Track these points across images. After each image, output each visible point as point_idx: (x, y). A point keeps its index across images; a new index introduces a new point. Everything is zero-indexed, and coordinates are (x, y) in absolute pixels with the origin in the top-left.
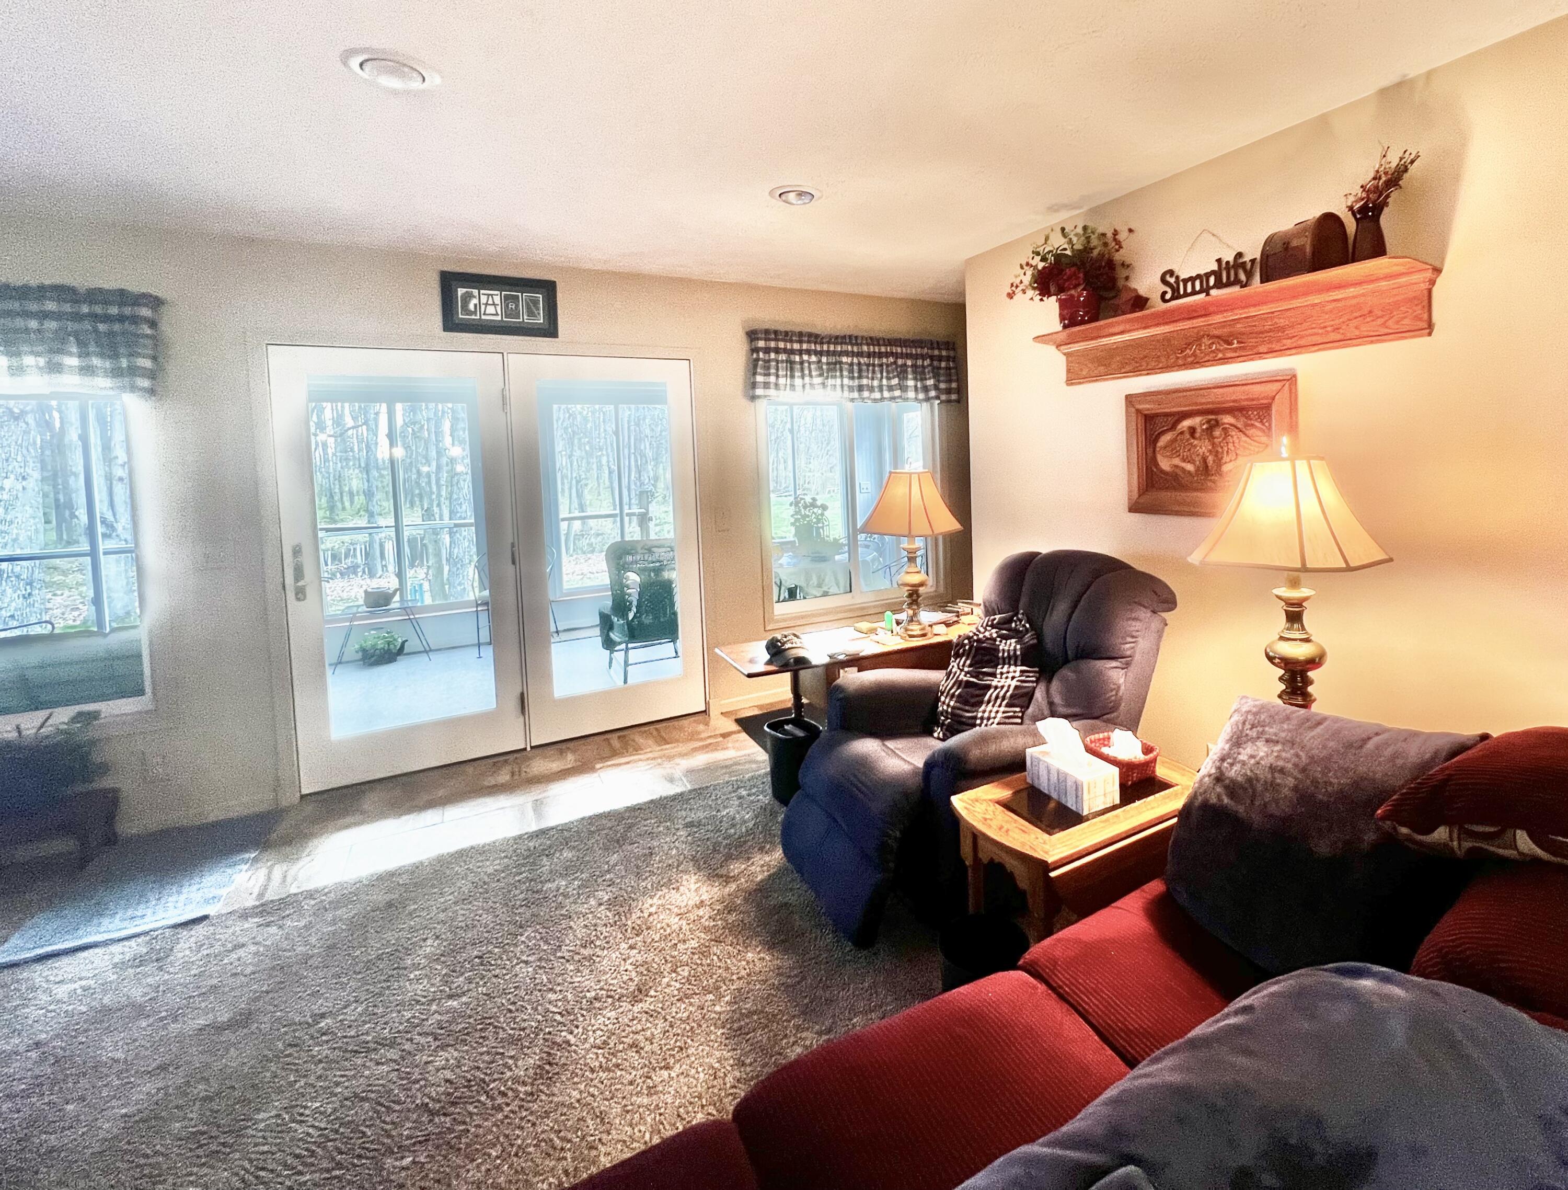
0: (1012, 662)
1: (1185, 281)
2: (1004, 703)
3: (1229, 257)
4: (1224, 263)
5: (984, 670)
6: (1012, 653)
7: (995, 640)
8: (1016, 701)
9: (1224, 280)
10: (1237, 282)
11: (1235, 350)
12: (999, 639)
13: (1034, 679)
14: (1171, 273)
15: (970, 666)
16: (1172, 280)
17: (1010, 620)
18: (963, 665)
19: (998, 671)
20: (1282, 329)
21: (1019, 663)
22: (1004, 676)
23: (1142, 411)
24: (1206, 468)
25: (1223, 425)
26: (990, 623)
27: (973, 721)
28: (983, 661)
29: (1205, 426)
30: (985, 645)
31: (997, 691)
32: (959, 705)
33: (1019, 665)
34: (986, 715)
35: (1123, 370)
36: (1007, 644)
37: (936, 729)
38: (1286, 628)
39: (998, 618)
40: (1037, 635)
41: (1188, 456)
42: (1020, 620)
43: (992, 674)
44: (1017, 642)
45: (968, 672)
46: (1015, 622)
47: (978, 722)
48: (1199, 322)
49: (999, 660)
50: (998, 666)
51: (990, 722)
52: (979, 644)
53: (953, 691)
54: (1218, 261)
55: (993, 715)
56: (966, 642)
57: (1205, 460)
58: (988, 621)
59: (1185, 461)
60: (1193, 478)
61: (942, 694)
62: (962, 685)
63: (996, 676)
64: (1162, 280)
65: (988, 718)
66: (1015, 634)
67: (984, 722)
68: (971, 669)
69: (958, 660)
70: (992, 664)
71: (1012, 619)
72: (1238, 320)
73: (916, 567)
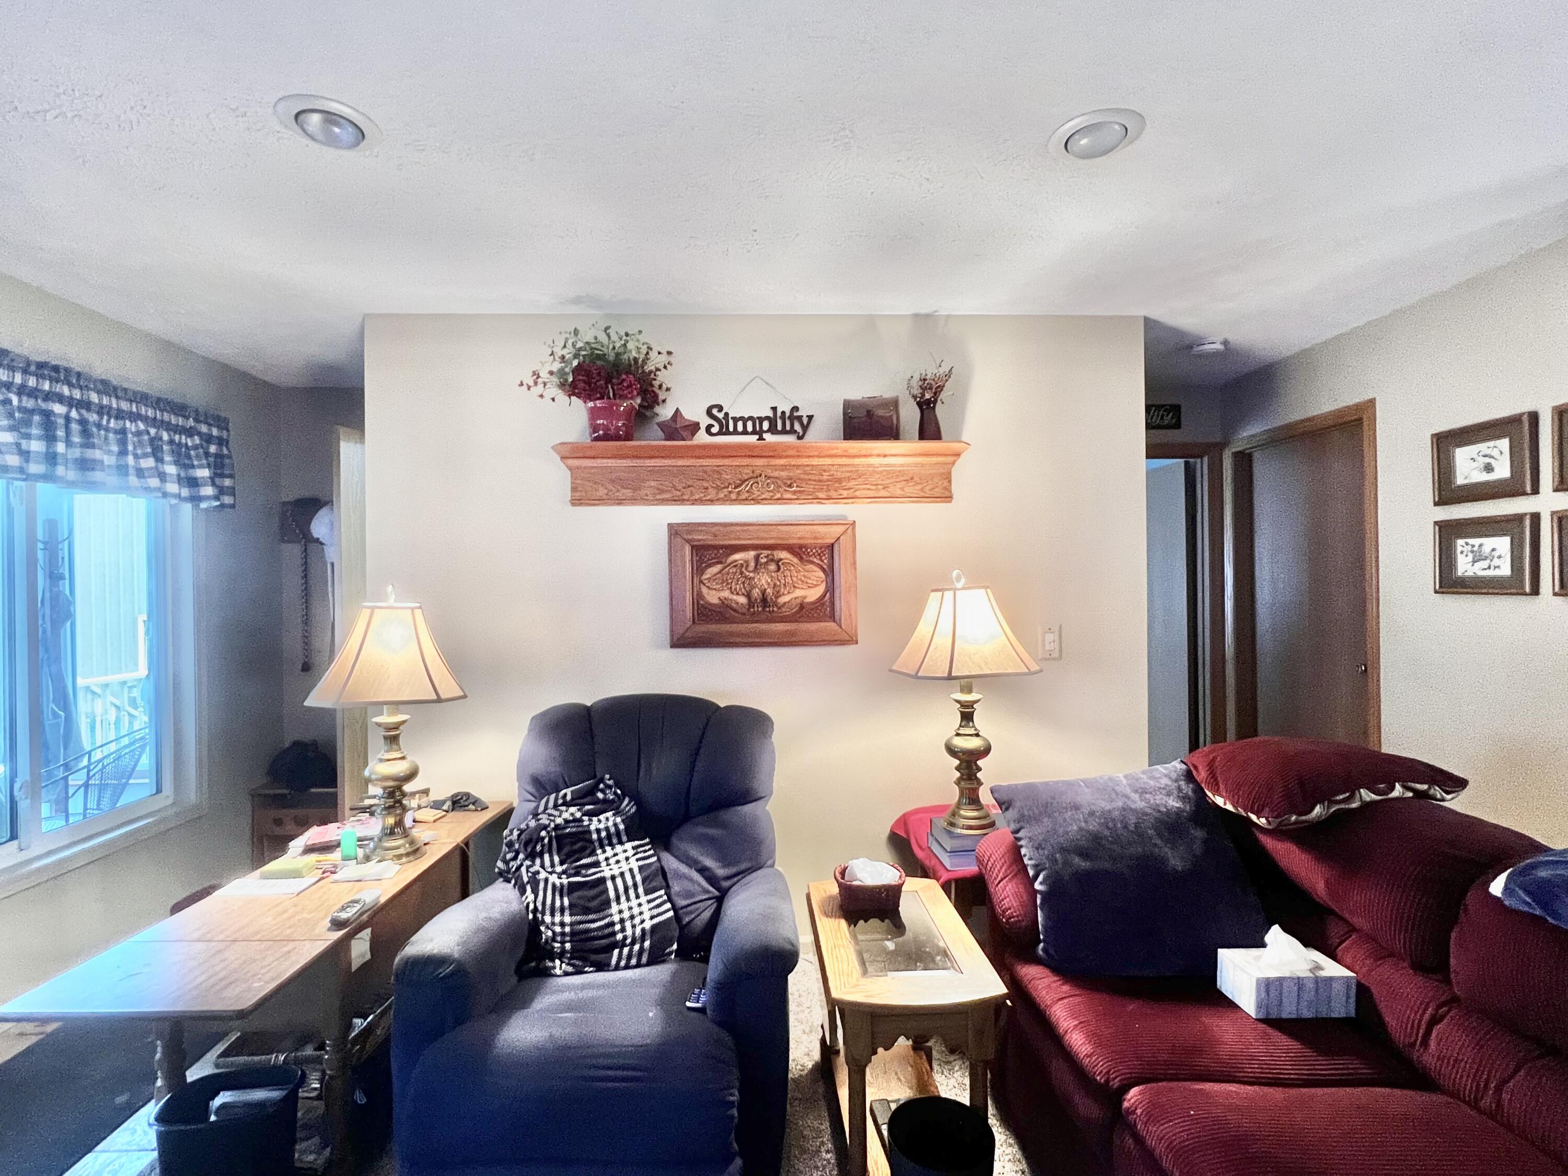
0: (615, 841)
1: (736, 420)
2: (641, 890)
3: (784, 407)
4: (779, 414)
5: (582, 862)
6: (612, 830)
7: (581, 820)
8: (654, 884)
9: (779, 427)
10: (792, 431)
11: (795, 493)
12: (586, 818)
13: (652, 852)
14: (720, 408)
15: (562, 863)
16: (721, 416)
17: (592, 791)
18: (553, 865)
19: (601, 857)
20: (839, 481)
21: (624, 838)
22: (612, 861)
23: (688, 541)
24: (764, 600)
25: (781, 560)
26: (560, 801)
27: (610, 930)
28: (574, 852)
29: (764, 560)
30: (568, 830)
31: (619, 881)
32: (578, 918)
33: (629, 841)
34: (626, 915)
35: (658, 497)
36: (599, 821)
37: (550, 964)
38: (961, 726)
39: (568, 792)
40: (637, 799)
41: (740, 589)
42: (610, 787)
43: (596, 864)
44: (614, 815)
45: (564, 872)
46: (603, 791)
47: (618, 927)
48: (760, 462)
49: (597, 844)
50: (599, 851)
51: (637, 920)
52: (559, 832)
53: (558, 904)
54: (774, 409)
55: (636, 911)
56: (543, 833)
57: (764, 592)
58: (556, 799)
59: (738, 594)
60: (748, 610)
61: (543, 914)
62: (565, 890)
63: (604, 864)
64: (709, 413)
65: (632, 917)
66: (606, 806)
67: (628, 924)
68: (565, 867)
69: (538, 861)
70: (588, 852)
71: (596, 788)
72: (798, 466)
73: (399, 750)
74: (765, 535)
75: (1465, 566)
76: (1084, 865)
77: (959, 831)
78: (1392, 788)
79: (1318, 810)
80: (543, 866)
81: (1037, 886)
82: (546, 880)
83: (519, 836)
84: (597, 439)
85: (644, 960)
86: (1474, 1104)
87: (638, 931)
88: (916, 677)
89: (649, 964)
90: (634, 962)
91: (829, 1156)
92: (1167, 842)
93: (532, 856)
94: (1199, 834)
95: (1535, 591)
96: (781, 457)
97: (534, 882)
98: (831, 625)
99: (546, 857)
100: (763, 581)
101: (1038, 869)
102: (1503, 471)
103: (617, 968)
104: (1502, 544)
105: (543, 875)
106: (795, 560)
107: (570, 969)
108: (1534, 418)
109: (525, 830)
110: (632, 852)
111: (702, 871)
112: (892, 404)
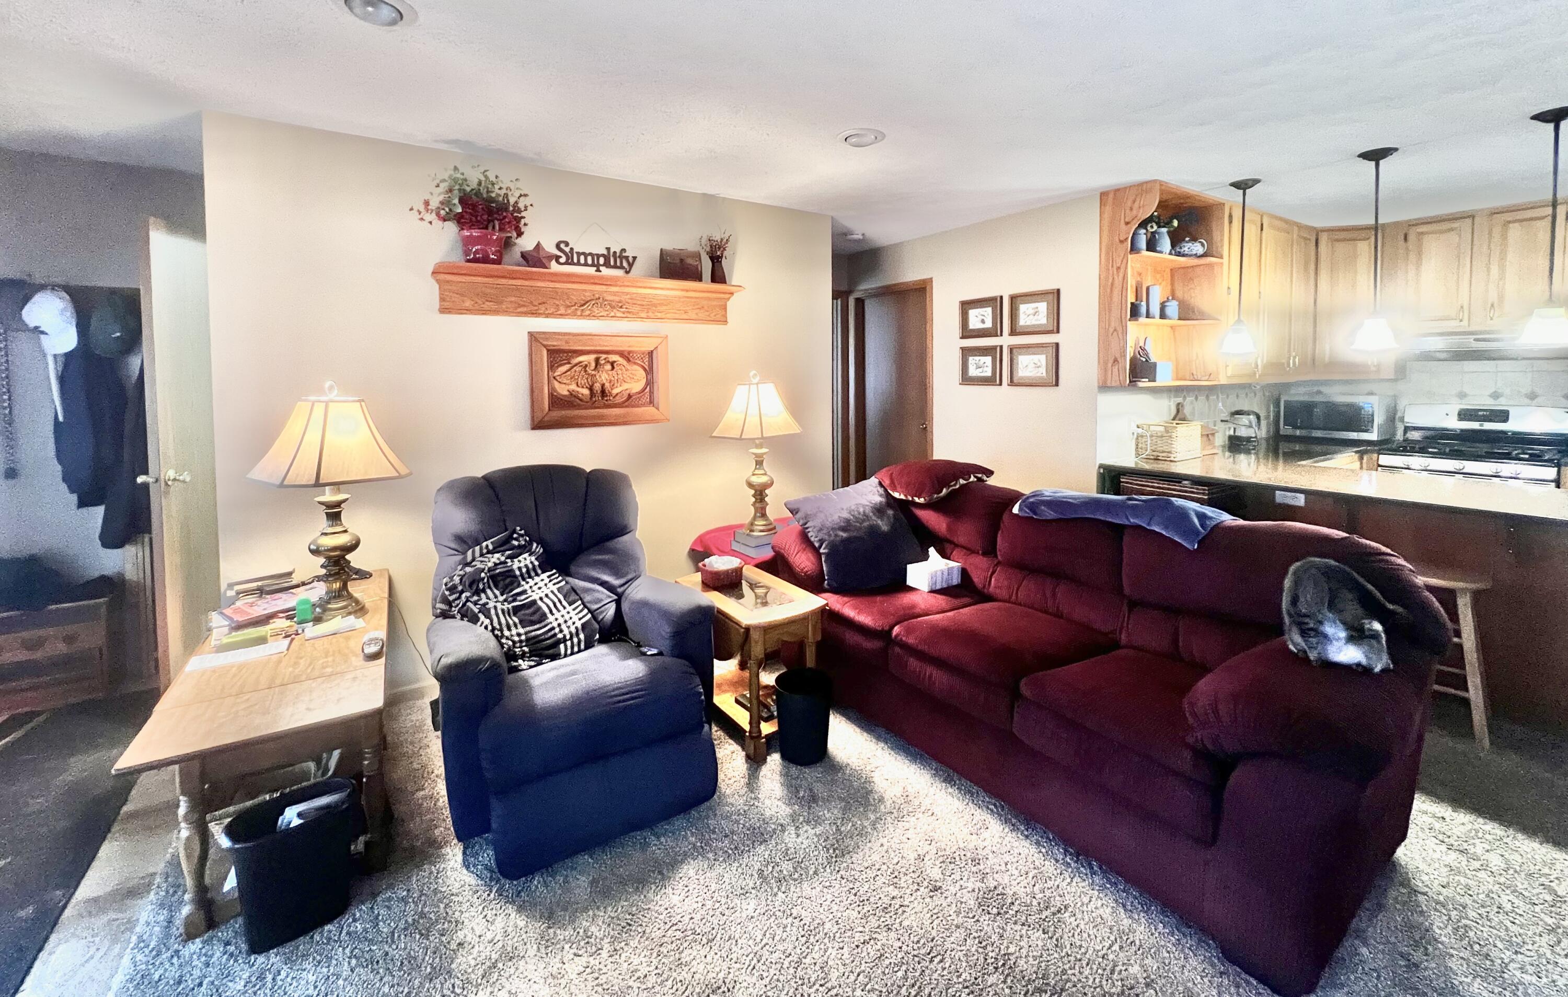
0: (533, 574)
1: (579, 254)
2: (565, 603)
3: (616, 248)
4: (611, 254)
5: (515, 592)
6: (530, 566)
7: (505, 563)
8: (571, 598)
9: (612, 263)
10: (621, 267)
11: (624, 312)
12: (509, 560)
13: (560, 578)
14: (567, 244)
15: (502, 595)
16: (567, 250)
17: (507, 541)
18: (496, 597)
19: (527, 587)
20: (655, 305)
21: (539, 571)
22: (535, 588)
23: (545, 346)
24: (603, 392)
25: (615, 362)
26: (485, 551)
27: (553, 632)
28: (506, 586)
29: (603, 362)
30: (498, 571)
31: (546, 600)
32: (528, 629)
33: (543, 573)
34: (561, 621)
35: (519, 310)
36: (520, 561)
37: (515, 664)
38: (756, 469)
39: (489, 543)
40: (541, 542)
41: (585, 384)
42: (522, 536)
43: (524, 592)
44: (530, 555)
45: (505, 600)
46: (516, 539)
47: (557, 630)
48: (598, 288)
49: (520, 578)
50: (523, 583)
51: (570, 623)
52: (492, 573)
53: (511, 622)
54: (608, 249)
55: (567, 617)
56: (483, 575)
57: (603, 385)
58: (481, 549)
59: (583, 387)
60: (591, 398)
61: (501, 630)
62: (511, 611)
63: (529, 591)
64: (558, 246)
65: (566, 622)
66: (522, 549)
67: (564, 627)
68: (505, 596)
69: (483, 595)
70: (516, 584)
71: (510, 538)
72: (627, 294)
73: (341, 524)
74: (605, 344)
75: (973, 372)
76: (845, 535)
77: (755, 534)
78: (971, 478)
79: (944, 491)
80: (488, 598)
81: (822, 551)
82: (495, 608)
83: (461, 580)
84: (469, 261)
85: (582, 647)
86: (1009, 602)
87: (573, 630)
88: (740, 439)
89: (587, 648)
90: (576, 649)
91: (718, 733)
92: (878, 518)
93: (477, 592)
94: (890, 512)
95: (1001, 384)
96: (616, 286)
97: (485, 610)
98: (651, 409)
99: (489, 591)
100: (603, 378)
101: (821, 542)
102: (989, 324)
103: (566, 656)
104: (988, 360)
105: (491, 605)
106: (625, 363)
107: (533, 663)
108: (1001, 297)
109: (464, 575)
110: (548, 580)
111: (603, 584)
112: (698, 256)
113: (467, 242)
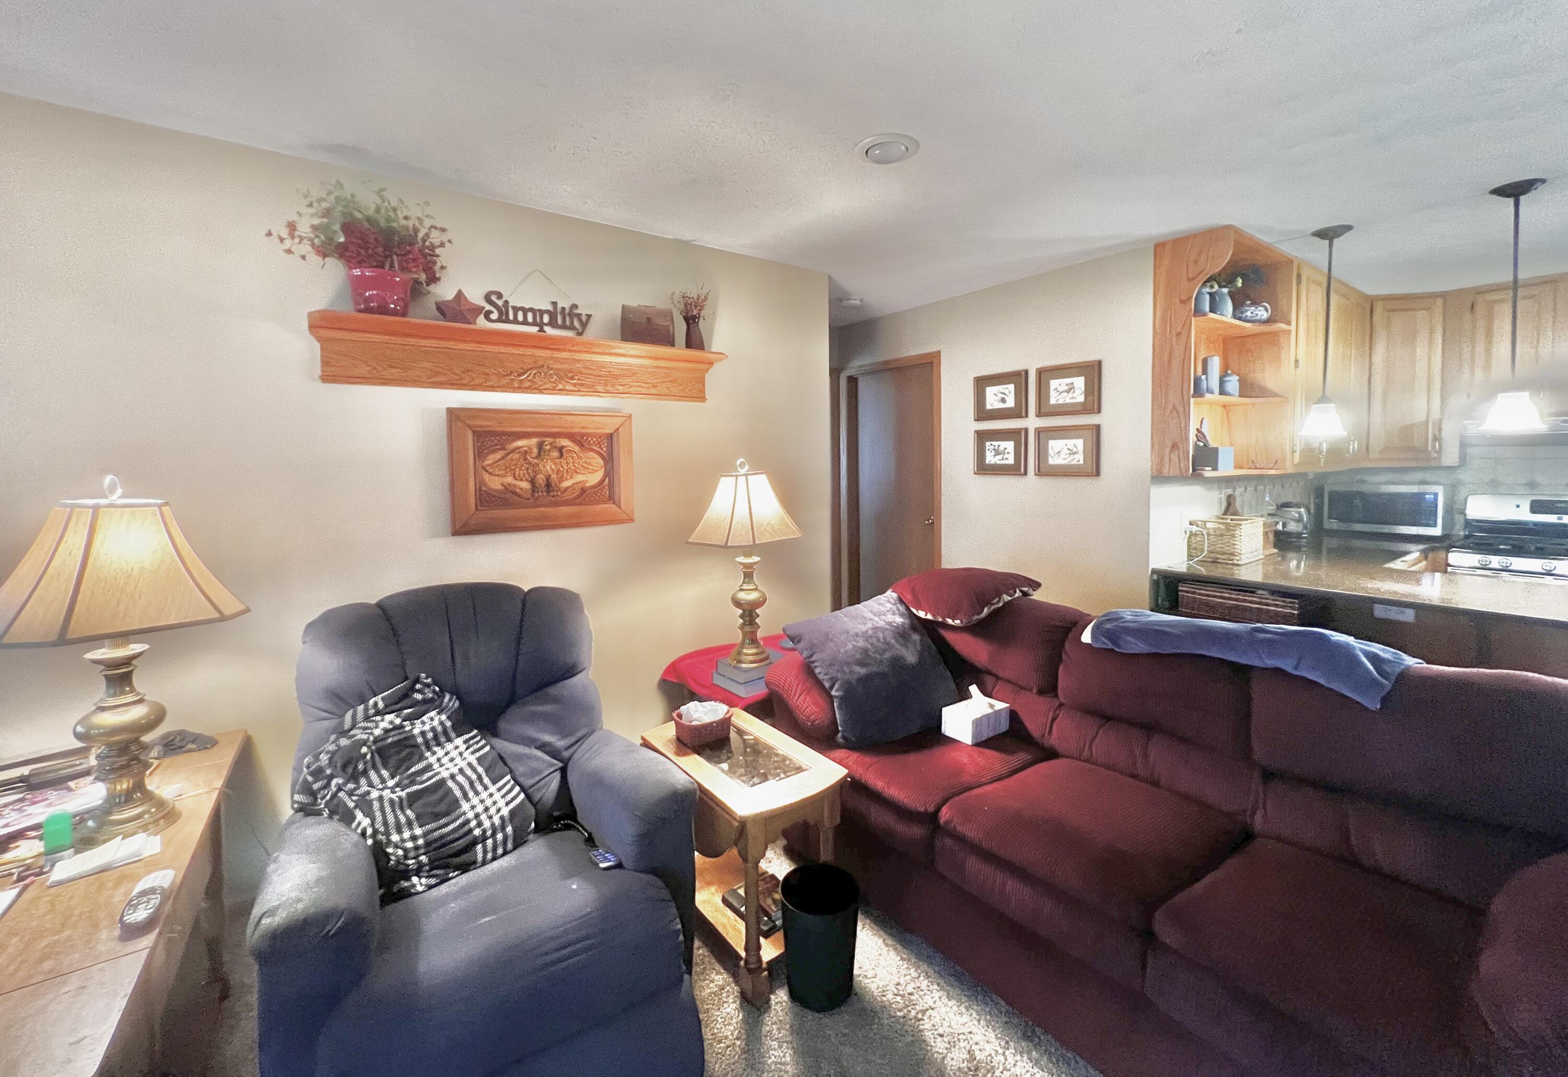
0: (443, 739)
1: (516, 309)
2: (486, 780)
3: (563, 303)
4: (559, 309)
5: (413, 770)
6: (439, 729)
7: (401, 727)
8: (497, 772)
9: (560, 321)
10: (572, 328)
11: (575, 385)
12: (406, 723)
13: (483, 742)
14: (500, 296)
15: (393, 777)
16: (500, 303)
17: (406, 695)
18: (383, 781)
19: (432, 760)
20: (615, 377)
21: (453, 735)
22: (445, 760)
23: (469, 427)
24: (548, 485)
25: (564, 447)
26: (372, 712)
27: (466, 828)
28: (402, 761)
29: (548, 447)
30: (390, 740)
31: (460, 778)
32: (428, 827)
33: (458, 736)
34: (480, 809)
35: (433, 380)
36: (423, 723)
37: (406, 884)
38: (744, 583)
39: (379, 700)
40: (456, 693)
41: (524, 475)
42: (428, 686)
43: (429, 768)
44: (439, 713)
45: (397, 785)
46: (419, 691)
47: (473, 824)
48: (541, 353)
49: (423, 748)
50: (428, 754)
51: (493, 811)
52: (380, 744)
53: (403, 819)
54: (554, 304)
55: (489, 802)
56: (364, 750)
57: (548, 478)
58: (366, 709)
59: (522, 480)
60: (532, 495)
61: (387, 834)
62: (405, 804)
63: (436, 766)
64: (488, 298)
65: (487, 809)
66: (428, 705)
67: (483, 817)
68: (397, 779)
69: (363, 781)
70: (417, 757)
71: (412, 689)
72: (579, 361)
73: (133, 690)
74: (548, 423)
75: (990, 458)
76: (862, 671)
77: (744, 666)
78: (1015, 592)
79: (986, 610)
80: (371, 785)
81: (834, 693)
82: (381, 798)
83: (330, 759)
84: (360, 311)
85: (510, 846)
86: (1079, 759)
87: (497, 820)
88: (726, 546)
89: (516, 847)
90: (500, 851)
92: (902, 645)
93: (354, 777)
94: (916, 637)
95: (1026, 473)
96: (564, 350)
97: (365, 804)
98: (611, 507)
99: (373, 775)
100: (548, 467)
101: (833, 681)
102: (1010, 403)
103: (484, 863)
104: (1009, 446)
105: (375, 794)
106: (577, 449)
107: (433, 881)
108: (1026, 372)
109: (336, 751)
110: (465, 746)
111: (543, 747)
112: (669, 315)
113: (358, 285)
